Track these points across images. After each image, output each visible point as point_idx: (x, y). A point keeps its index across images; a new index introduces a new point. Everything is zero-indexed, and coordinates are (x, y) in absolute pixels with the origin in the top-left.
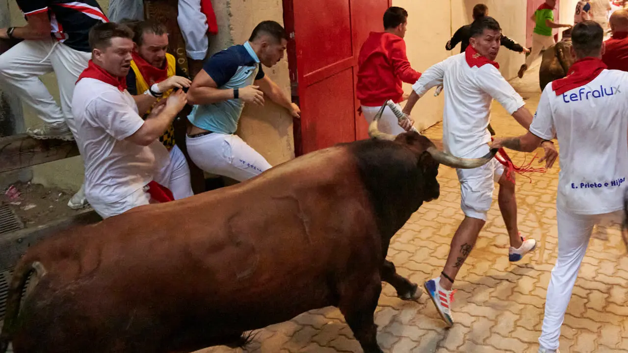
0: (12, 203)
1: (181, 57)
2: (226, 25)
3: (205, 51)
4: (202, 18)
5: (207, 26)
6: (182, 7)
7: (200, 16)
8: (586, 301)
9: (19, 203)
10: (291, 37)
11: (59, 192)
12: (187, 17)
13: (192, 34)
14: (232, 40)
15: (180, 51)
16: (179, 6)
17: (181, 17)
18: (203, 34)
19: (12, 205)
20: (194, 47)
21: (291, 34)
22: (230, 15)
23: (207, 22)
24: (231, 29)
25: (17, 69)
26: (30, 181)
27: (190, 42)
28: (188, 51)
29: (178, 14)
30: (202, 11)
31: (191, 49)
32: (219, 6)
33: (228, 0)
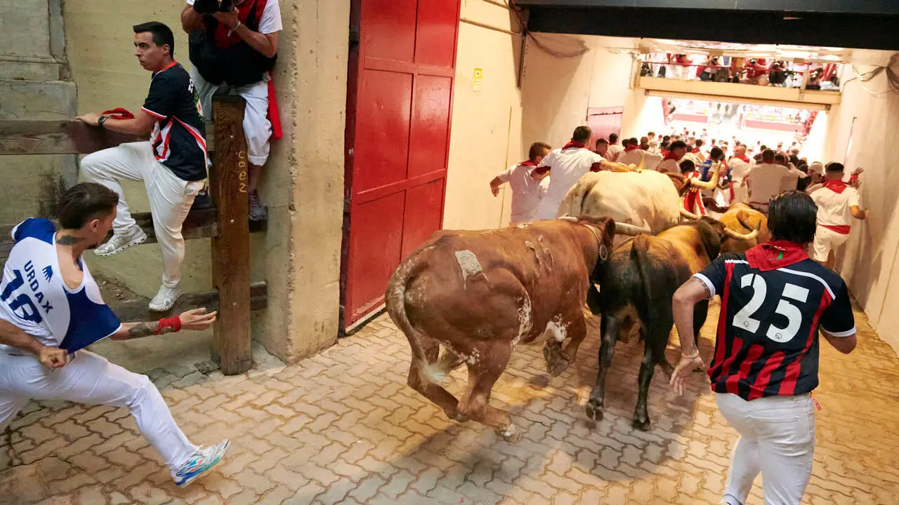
1: (242, 160)
2: (290, 134)
3: (265, 157)
4: (267, 124)
5: (271, 133)
6: (248, 112)
7: (264, 123)
8: (620, 454)
10: (350, 153)
11: (104, 280)
12: (252, 122)
13: (254, 139)
14: (293, 149)
15: (242, 155)
16: (246, 111)
17: (247, 122)
18: (265, 141)
20: (255, 152)
21: (350, 150)
22: (295, 124)
23: (271, 129)
24: (293, 138)
27: (252, 146)
28: (249, 156)
29: (243, 119)
30: (268, 117)
31: (252, 154)
32: (286, 116)
33: (294, 110)
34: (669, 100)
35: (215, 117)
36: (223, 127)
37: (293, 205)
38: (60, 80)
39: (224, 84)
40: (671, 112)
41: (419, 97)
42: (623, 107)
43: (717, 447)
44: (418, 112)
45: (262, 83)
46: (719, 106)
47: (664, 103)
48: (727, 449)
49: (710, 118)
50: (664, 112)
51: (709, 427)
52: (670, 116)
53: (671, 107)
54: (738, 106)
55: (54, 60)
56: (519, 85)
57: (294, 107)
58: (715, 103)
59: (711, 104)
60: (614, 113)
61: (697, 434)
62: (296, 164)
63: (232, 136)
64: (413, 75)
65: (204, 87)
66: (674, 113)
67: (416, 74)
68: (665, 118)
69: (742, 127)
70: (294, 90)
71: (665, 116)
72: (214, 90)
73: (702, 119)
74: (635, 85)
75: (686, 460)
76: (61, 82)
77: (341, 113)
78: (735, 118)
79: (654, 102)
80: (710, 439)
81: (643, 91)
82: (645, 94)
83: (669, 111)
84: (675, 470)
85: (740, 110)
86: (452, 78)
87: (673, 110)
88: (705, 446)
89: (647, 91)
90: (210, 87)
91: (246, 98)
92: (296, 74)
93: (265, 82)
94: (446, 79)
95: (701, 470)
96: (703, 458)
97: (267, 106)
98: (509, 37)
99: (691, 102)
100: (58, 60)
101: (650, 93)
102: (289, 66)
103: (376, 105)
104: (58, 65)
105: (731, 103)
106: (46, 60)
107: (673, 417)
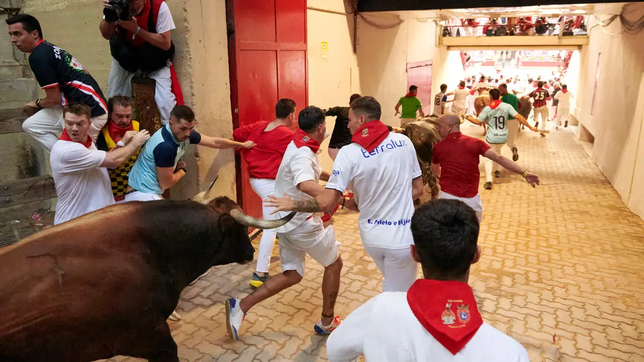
0: (37, 224)
1: (157, 124)
2: (190, 102)
4: (172, 97)
5: (176, 102)
6: (158, 89)
7: (170, 96)
9: (41, 225)
10: (236, 112)
12: (161, 96)
13: (164, 108)
15: (157, 120)
16: (156, 88)
17: (157, 96)
19: (37, 226)
20: (166, 117)
21: (235, 110)
22: (193, 95)
23: (176, 99)
24: (193, 105)
25: (37, 128)
26: (49, 209)
27: (163, 113)
29: (155, 94)
30: (172, 91)
31: (164, 119)
32: (185, 89)
33: (192, 84)
34: (465, 52)
35: (135, 95)
36: (141, 101)
37: (197, 153)
38: (23, 77)
39: (139, 71)
40: (467, 61)
41: (283, 67)
42: (432, 60)
43: (519, 300)
44: (283, 77)
45: (166, 68)
46: (502, 53)
47: (461, 54)
48: (526, 301)
49: (496, 62)
50: (462, 62)
51: (512, 286)
52: (467, 64)
53: (467, 57)
54: (515, 51)
55: (17, 64)
56: (355, 51)
57: (191, 82)
58: (499, 52)
59: (496, 52)
60: (426, 65)
61: (504, 293)
62: (197, 123)
63: (148, 108)
64: (276, 51)
65: (124, 74)
66: (470, 61)
67: (278, 50)
68: (463, 66)
69: (519, 67)
70: (190, 70)
71: (464, 64)
72: (132, 75)
73: (490, 63)
74: (439, 44)
75: (497, 312)
76: (25, 79)
77: (226, 84)
78: (514, 62)
79: (455, 55)
80: (513, 295)
81: (446, 48)
82: (448, 50)
83: (466, 60)
84: (491, 320)
85: (517, 54)
86: (305, 51)
87: (469, 59)
88: (511, 300)
89: (449, 47)
90: (129, 74)
91: (156, 79)
92: (190, 58)
93: (168, 67)
94: (300, 52)
95: (508, 319)
96: (510, 310)
97: (171, 84)
98: (344, 17)
99: (482, 52)
100: (21, 63)
101: (451, 48)
102: (185, 53)
103: (251, 76)
104: (21, 67)
105: (510, 50)
106: (12, 64)
107: (485, 282)
